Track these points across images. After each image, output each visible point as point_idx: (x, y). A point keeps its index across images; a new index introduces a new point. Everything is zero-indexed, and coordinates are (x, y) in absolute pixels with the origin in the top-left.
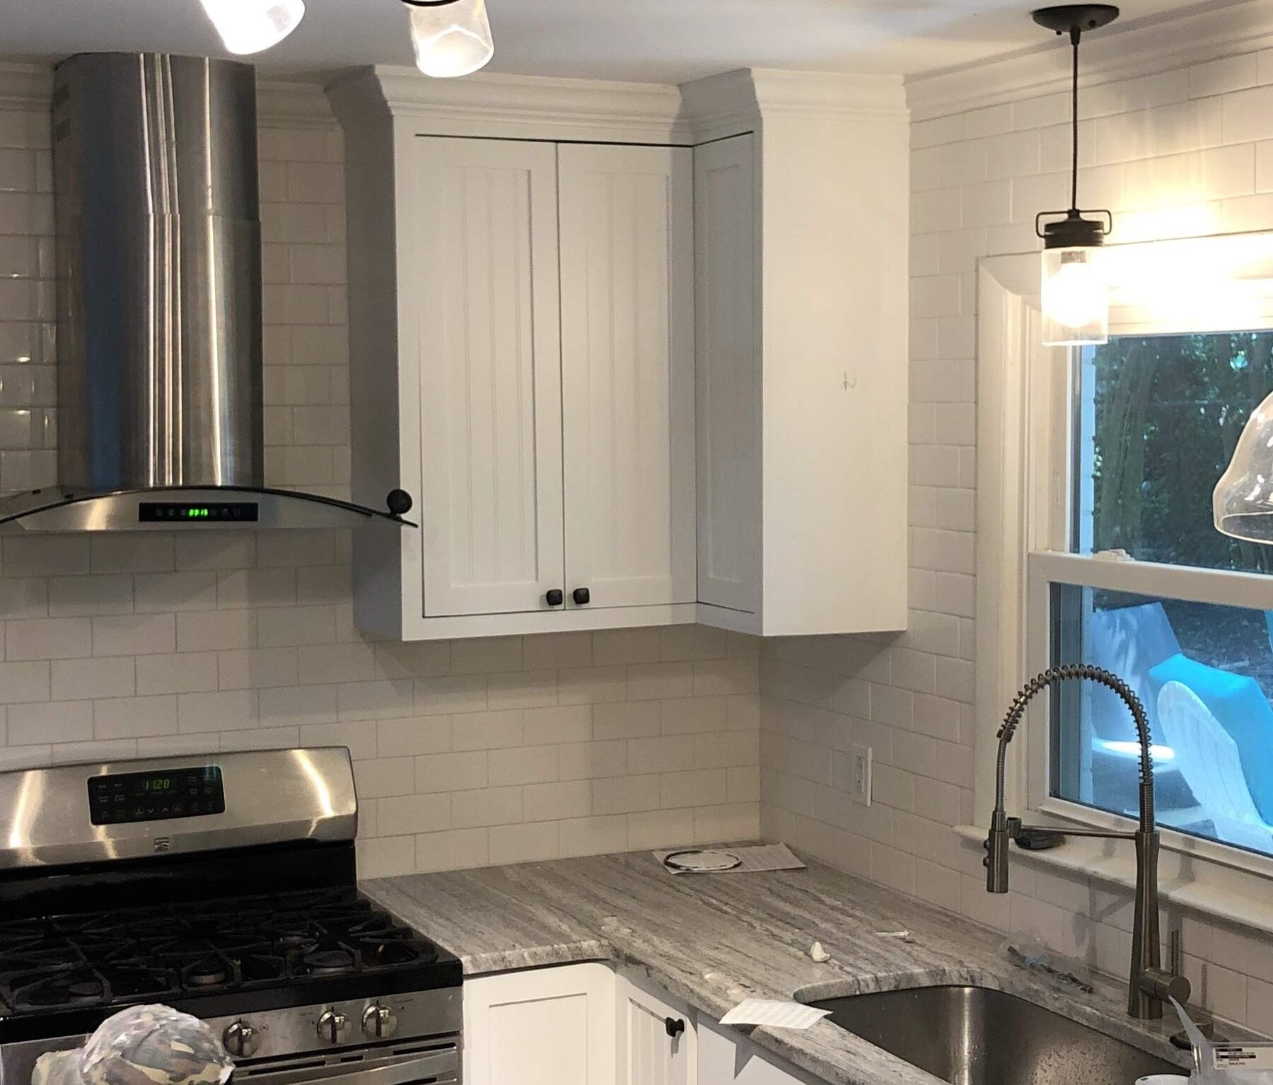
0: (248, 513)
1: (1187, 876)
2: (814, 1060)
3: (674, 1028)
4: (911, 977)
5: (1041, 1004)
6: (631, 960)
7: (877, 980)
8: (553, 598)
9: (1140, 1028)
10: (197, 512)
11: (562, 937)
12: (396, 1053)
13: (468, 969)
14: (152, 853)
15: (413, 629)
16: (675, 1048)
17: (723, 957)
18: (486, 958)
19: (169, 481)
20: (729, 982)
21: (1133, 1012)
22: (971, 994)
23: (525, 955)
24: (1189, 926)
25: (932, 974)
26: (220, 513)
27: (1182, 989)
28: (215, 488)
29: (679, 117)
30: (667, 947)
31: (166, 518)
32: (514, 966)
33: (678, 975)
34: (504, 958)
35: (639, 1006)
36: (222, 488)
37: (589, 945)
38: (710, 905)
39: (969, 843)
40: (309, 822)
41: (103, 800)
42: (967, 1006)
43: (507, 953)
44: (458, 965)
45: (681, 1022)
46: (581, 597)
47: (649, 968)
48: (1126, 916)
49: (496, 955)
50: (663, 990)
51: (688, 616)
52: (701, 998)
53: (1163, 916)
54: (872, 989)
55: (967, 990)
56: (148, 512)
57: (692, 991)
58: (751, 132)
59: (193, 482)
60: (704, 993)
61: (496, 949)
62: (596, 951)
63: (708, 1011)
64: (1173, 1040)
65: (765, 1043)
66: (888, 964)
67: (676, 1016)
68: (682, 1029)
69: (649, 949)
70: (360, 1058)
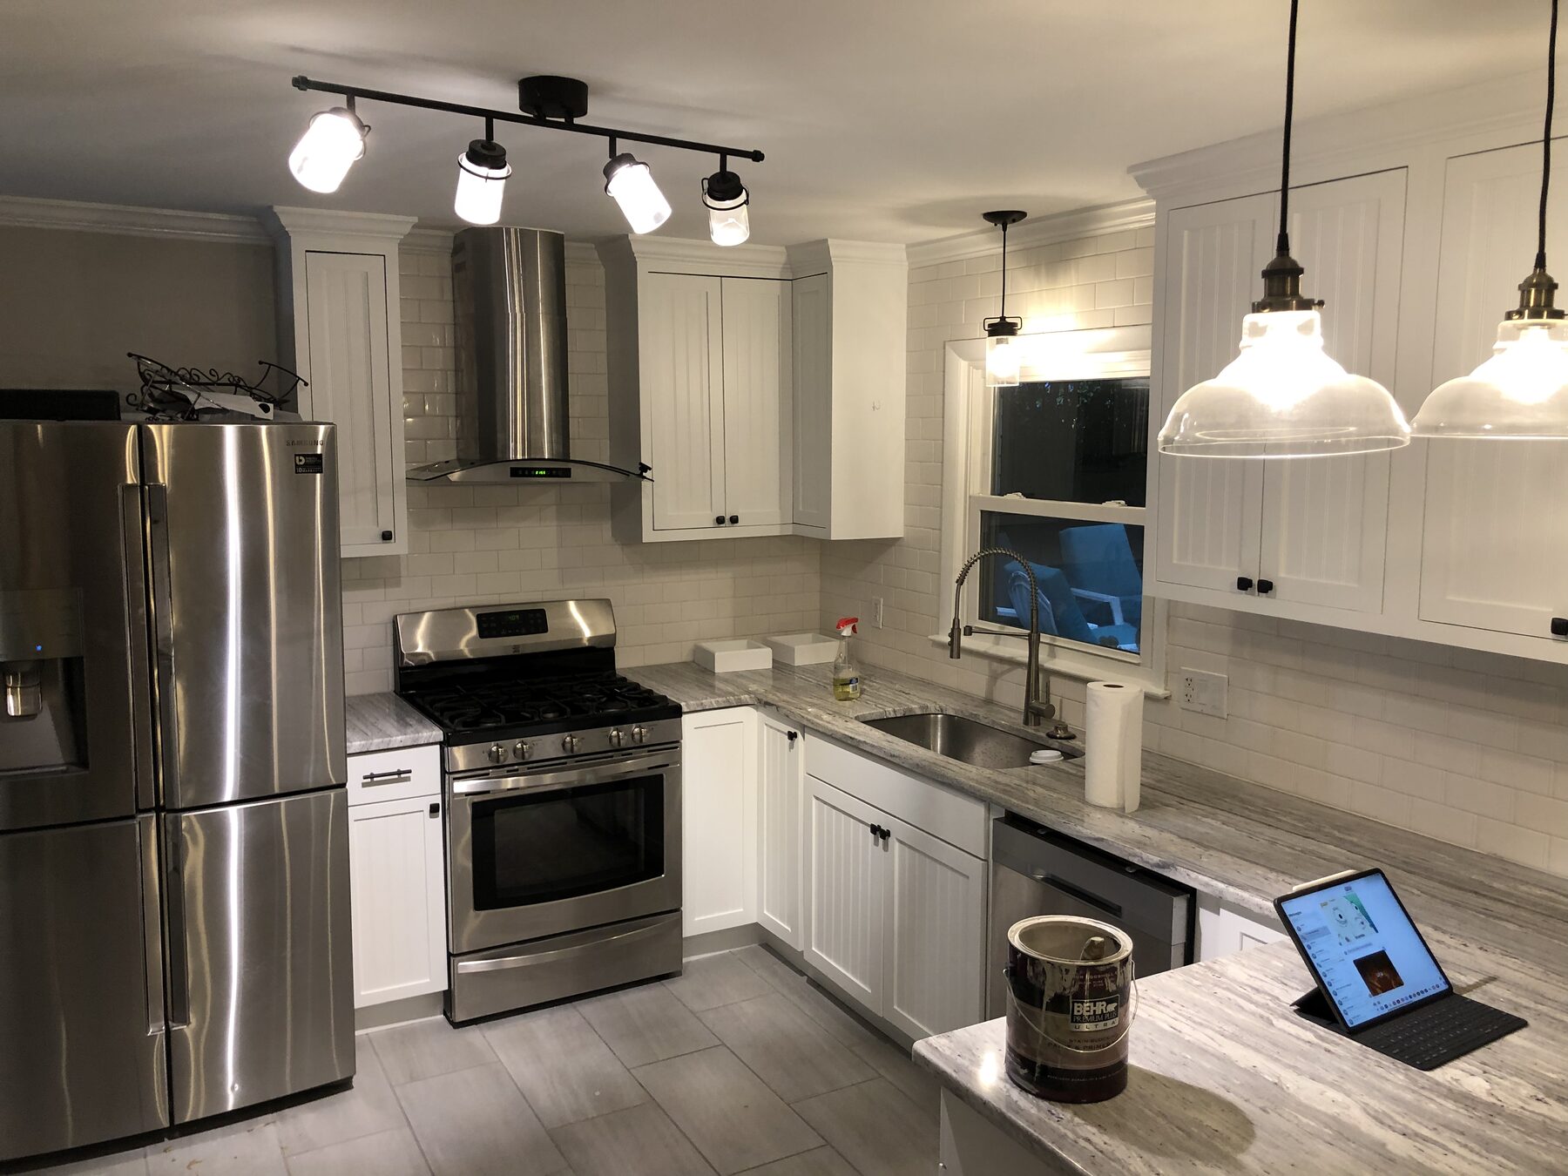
0: (566, 473)
1: (1053, 656)
2: (873, 746)
3: (792, 736)
4: (911, 710)
5: (978, 721)
6: (767, 704)
7: (895, 711)
8: (720, 520)
9: (1030, 730)
10: (541, 473)
11: (732, 694)
12: (649, 751)
13: (685, 709)
14: (512, 653)
15: (648, 536)
16: (791, 747)
17: (815, 701)
18: (693, 704)
19: (519, 457)
20: (821, 712)
21: (1026, 722)
22: (942, 718)
23: (713, 702)
24: (1054, 680)
25: (922, 708)
26: (551, 473)
27: (1052, 710)
28: (545, 459)
29: (785, 264)
30: (785, 697)
31: (524, 476)
32: (707, 708)
33: (793, 709)
34: (702, 704)
35: (771, 727)
36: (548, 460)
37: (745, 697)
38: (802, 678)
39: (940, 645)
40: (582, 639)
41: (485, 625)
42: (939, 724)
43: (704, 701)
44: (680, 707)
45: (795, 733)
46: (734, 520)
47: (778, 707)
48: (1021, 675)
49: (698, 702)
50: (786, 717)
51: (789, 531)
52: (808, 720)
53: (1041, 676)
54: (892, 715)
55: (939, 716)
56: (515, 472)
57: (803, 717)
58: (826, 273)
59: (533, 457)
60: (809, 718)
61: (698, 699)
62: (748, 700)
63: (811, 726)
64: (1047, 735)
65: (845, 740)
66: (900, 704)
67: (793, 731)
68: (796, 737)
69: (777, 699)
70: (631, 754)
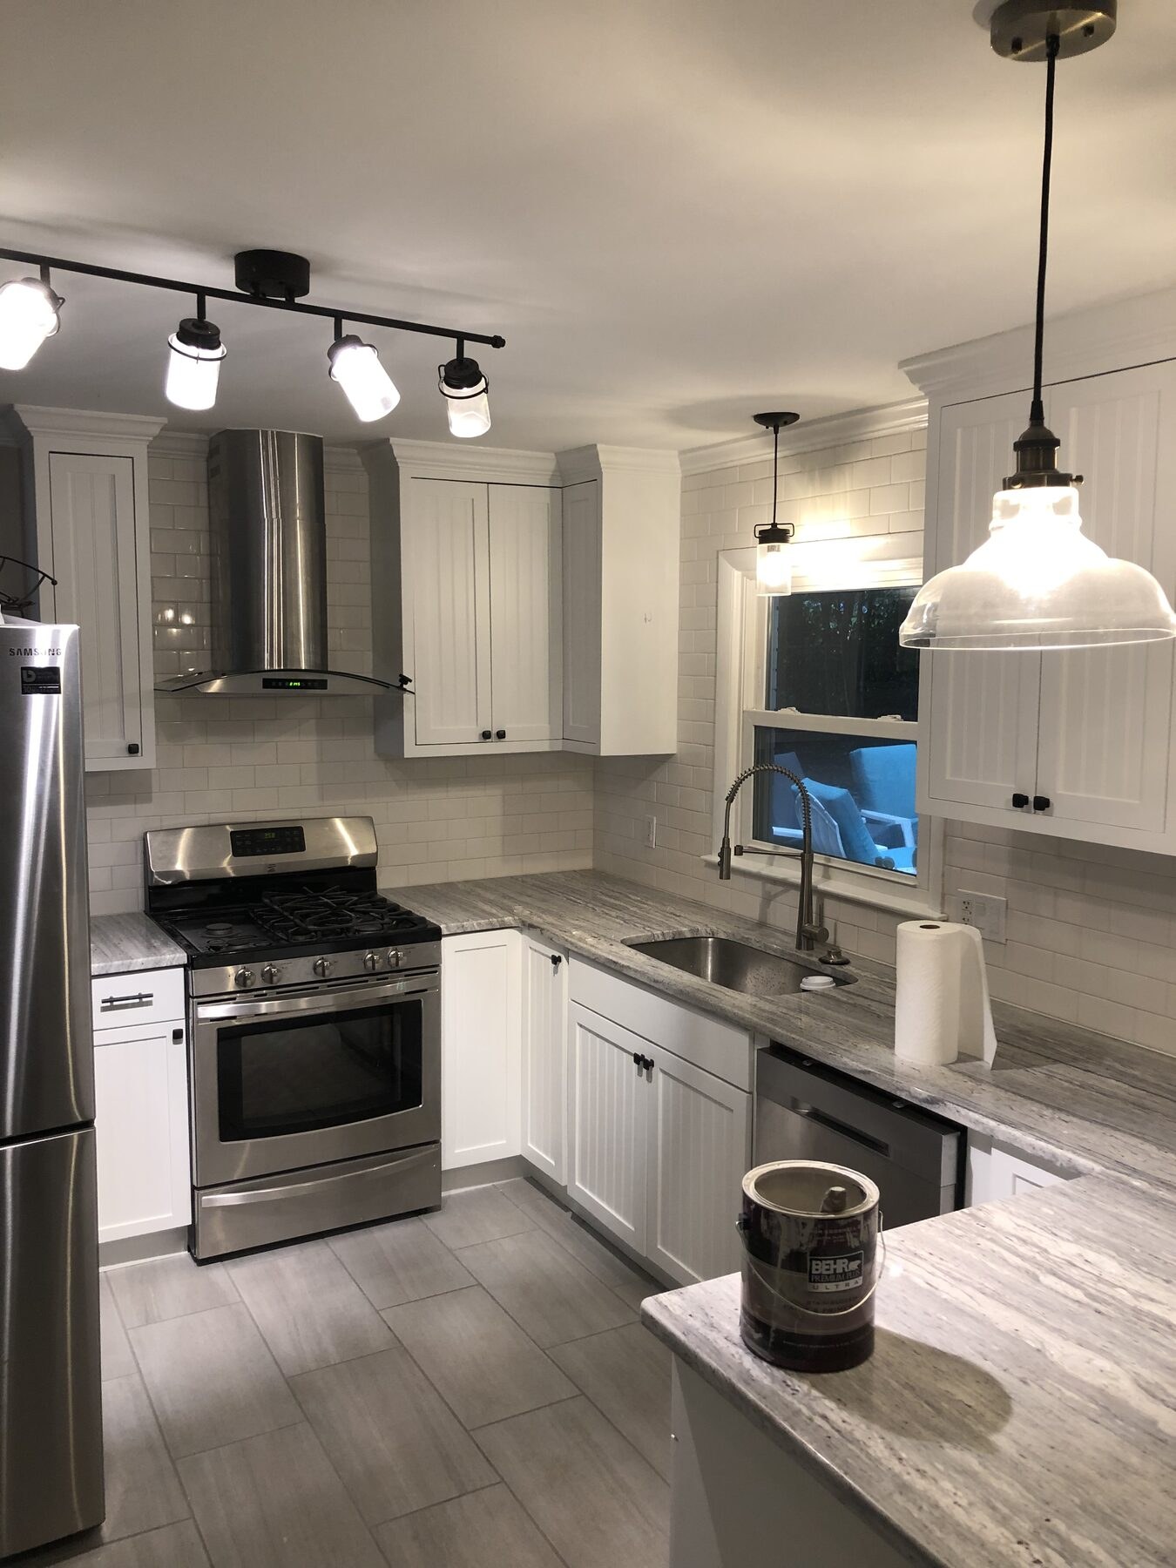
0: (323, 684)
1: (827, 877)
2: (636, 971)
3: (556, 960)
4: (680, 933)
5: (750, 945)
6: (531, 926)
7: (663, 934)
8: (486, 735)
9: (803, 954)
10: (295, 684)
11: (493, 915)
12: (406, 976)
13: (444, 932)
14: (267, 873)
15: (410, 751)
16: (556, 971)
17: (582, 924)
18: (454, 926)
19: (276, 667)
20: (585, 935)
21: (799, 947)
22: (713, 942)
23: (475, 924)
24: (828, 903)
25: (692, 931)
26: (306, 684)
27: (825, 933)
28: (301, 670)
29: (555, 471)
30: (550, 919)
31: (277, 687)
32: (469, 930)
33: (558, 933)
34: (463, 926)
35: (535, 951)
36: (305, 670)
37: (508, 919)
38: (571, 900)
39: (709, 864)
40: (347, 857)
41: (239, 843)
42: (710, 948)
43: (465, 923)
44: (438, 930)
45: (560, 957)
46: (501, 735)
47: (542, 930)
48: (794, 897)
49: (459, 924)
50: (550, 941)
51: (558, 746)
52: (572, 943)
53: (814, 899)
54: (661, 938)
55: (710, 940)
56: (268, 684)
57: (567, 940)
58: (595, 480)
59: (289, 667)
60: (573, 940)
61: (459, 921)
62: (512, 922)
63: (576, 950)
64: (820, 960)
65: (608, 965)
66: (669, 927)
67: (557, 954)
68: (560, 961)
69: (541, 921)
70: (387, 978)
